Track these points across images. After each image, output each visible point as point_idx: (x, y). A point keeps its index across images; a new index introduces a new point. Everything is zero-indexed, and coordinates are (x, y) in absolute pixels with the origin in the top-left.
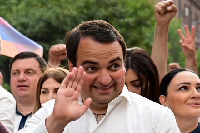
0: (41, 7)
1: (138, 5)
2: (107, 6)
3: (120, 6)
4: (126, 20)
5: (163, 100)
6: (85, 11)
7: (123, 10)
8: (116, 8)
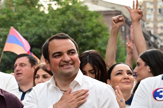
0: (36, 27)
1: (94, 25)
2: (75, 26)
3: (83, 25)
4: (87, 34)
5: (109, 82)
6: (62, 29)
7: (85, 28)
8: (81, 27)
